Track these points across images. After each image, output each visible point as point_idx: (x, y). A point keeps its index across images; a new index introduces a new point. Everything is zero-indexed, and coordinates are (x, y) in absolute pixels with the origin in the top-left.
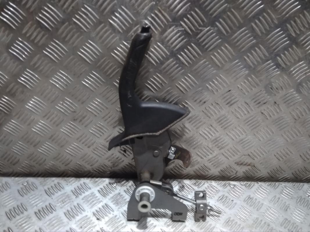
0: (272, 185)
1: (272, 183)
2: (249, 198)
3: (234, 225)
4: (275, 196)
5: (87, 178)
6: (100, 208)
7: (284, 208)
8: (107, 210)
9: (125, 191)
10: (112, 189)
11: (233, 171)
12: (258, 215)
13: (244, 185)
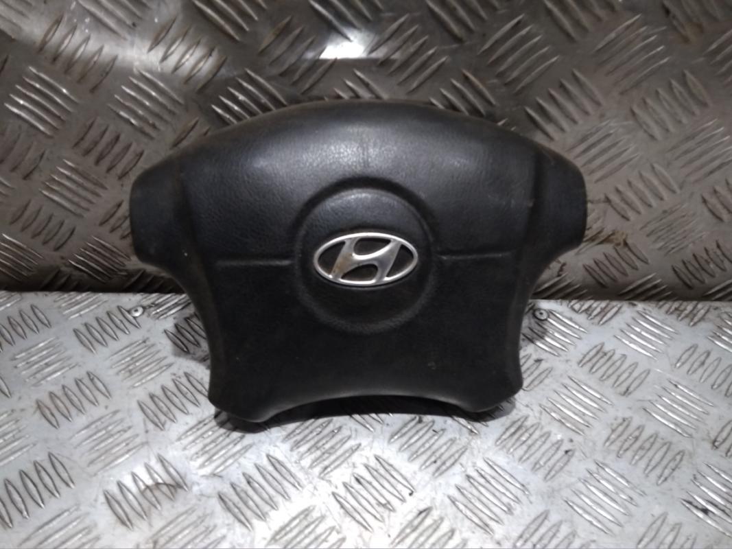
0: (685, 309)
1: (685, 303)
2: (600, 352)
3: (539, 443)
4: (695, 347)
6: (64, 388)
7: (725, 387)
8: (87, 392)
9: (165, 331)
10: (122, 326)
12: (630, 408)
13: (583, 311)
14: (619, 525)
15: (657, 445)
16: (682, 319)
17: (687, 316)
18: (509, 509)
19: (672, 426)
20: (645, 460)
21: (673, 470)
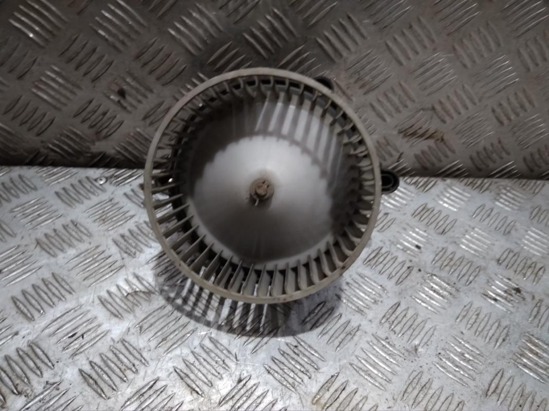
0: (476, 183)
1: (476, 180)
2: (425, 209)
3: (391, 262)
4: (483, 206)
5: (31, 167)
6: (55, 230)
7: (503, 229)
8: (74, 233)
9: (125, 194)
10: (92, 190)
11: (394, 153)
12: (446, 242)
13: (413, 183)
14: (444, 308)
15: (464, 263)
16: (475, 189)
17: (478, 187)
18: (375, 301)
19: (473, 252)
20: (458, 272)
21: (475, 277)
